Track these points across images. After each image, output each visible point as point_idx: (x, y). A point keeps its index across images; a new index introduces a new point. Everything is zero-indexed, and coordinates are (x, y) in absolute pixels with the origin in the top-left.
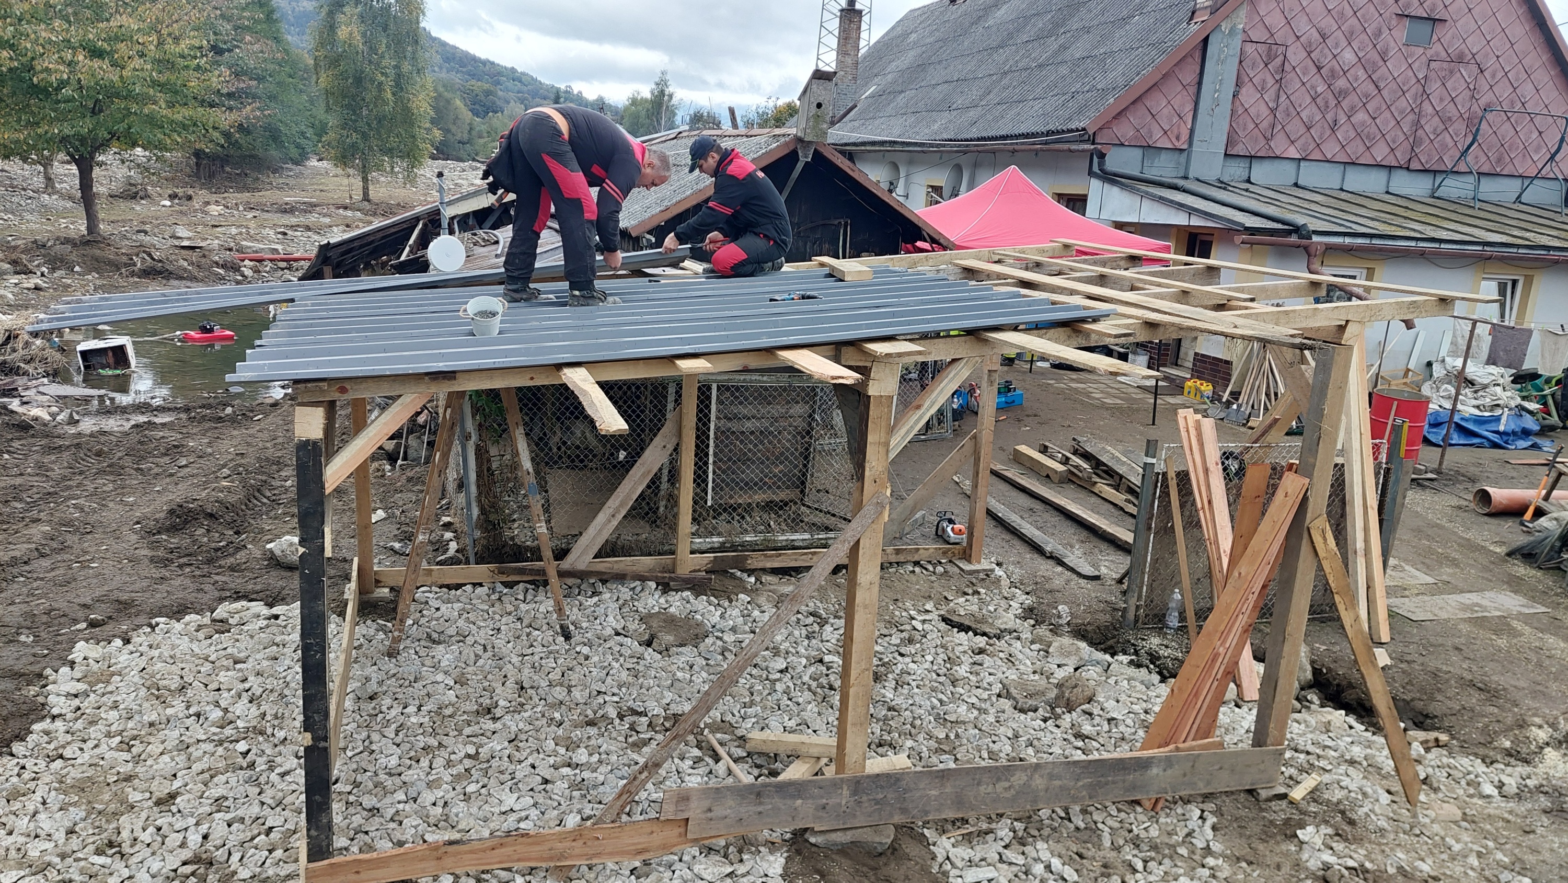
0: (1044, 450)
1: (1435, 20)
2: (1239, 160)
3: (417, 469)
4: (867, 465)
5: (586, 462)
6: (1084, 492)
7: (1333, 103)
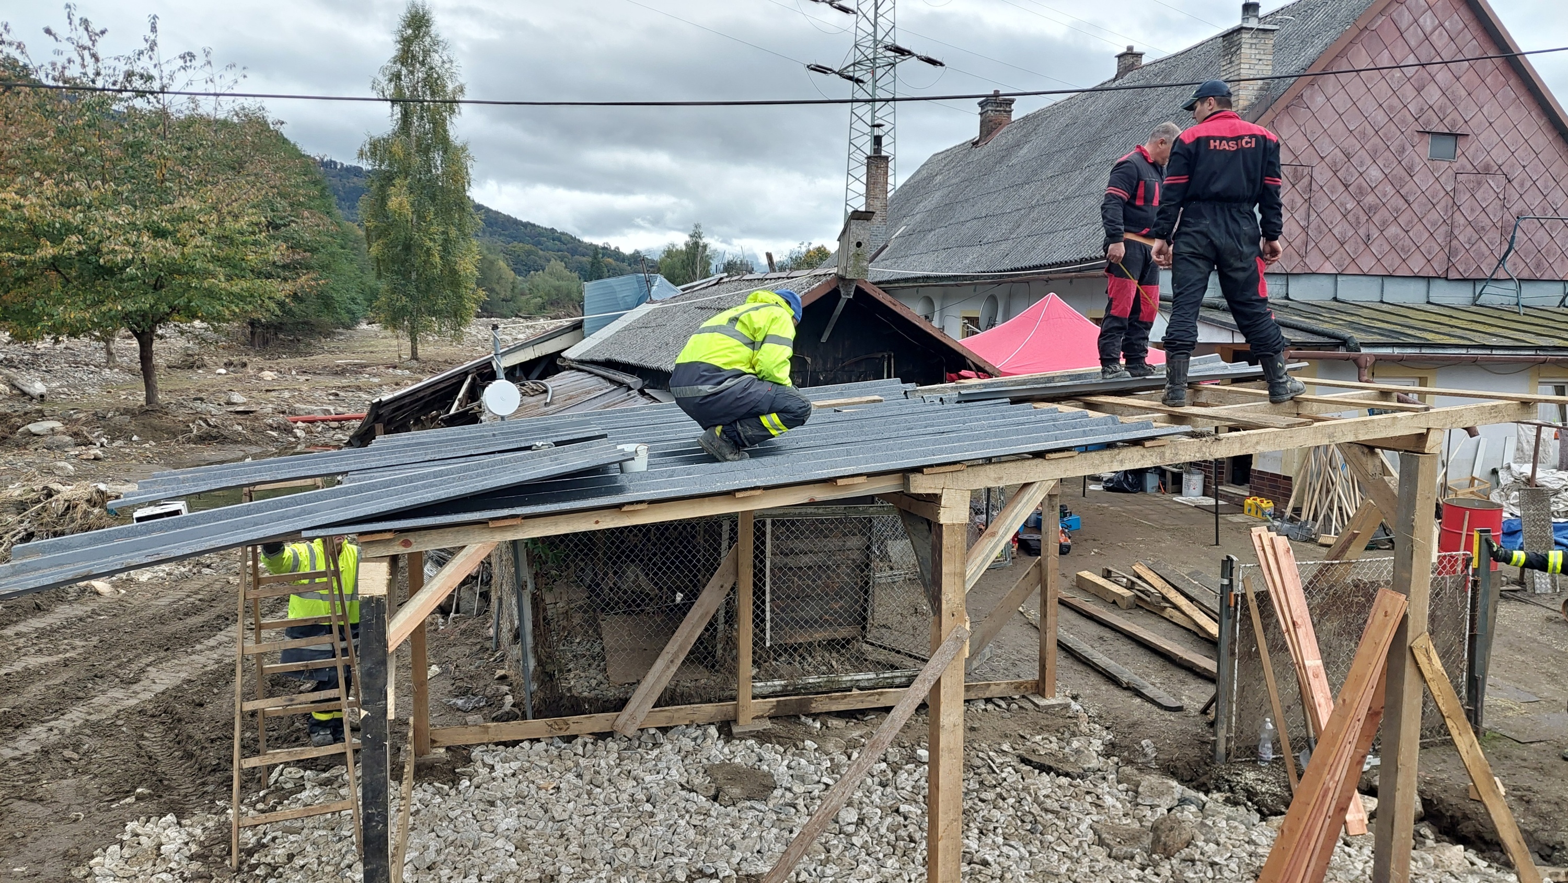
0: (1107, 575)
1: (1457, 135)
2: (1275, 278)
3: (470, 621)
4: (944, 598)
5: (643, 607)
6: (1154, 617)
7: (1364, 218)
